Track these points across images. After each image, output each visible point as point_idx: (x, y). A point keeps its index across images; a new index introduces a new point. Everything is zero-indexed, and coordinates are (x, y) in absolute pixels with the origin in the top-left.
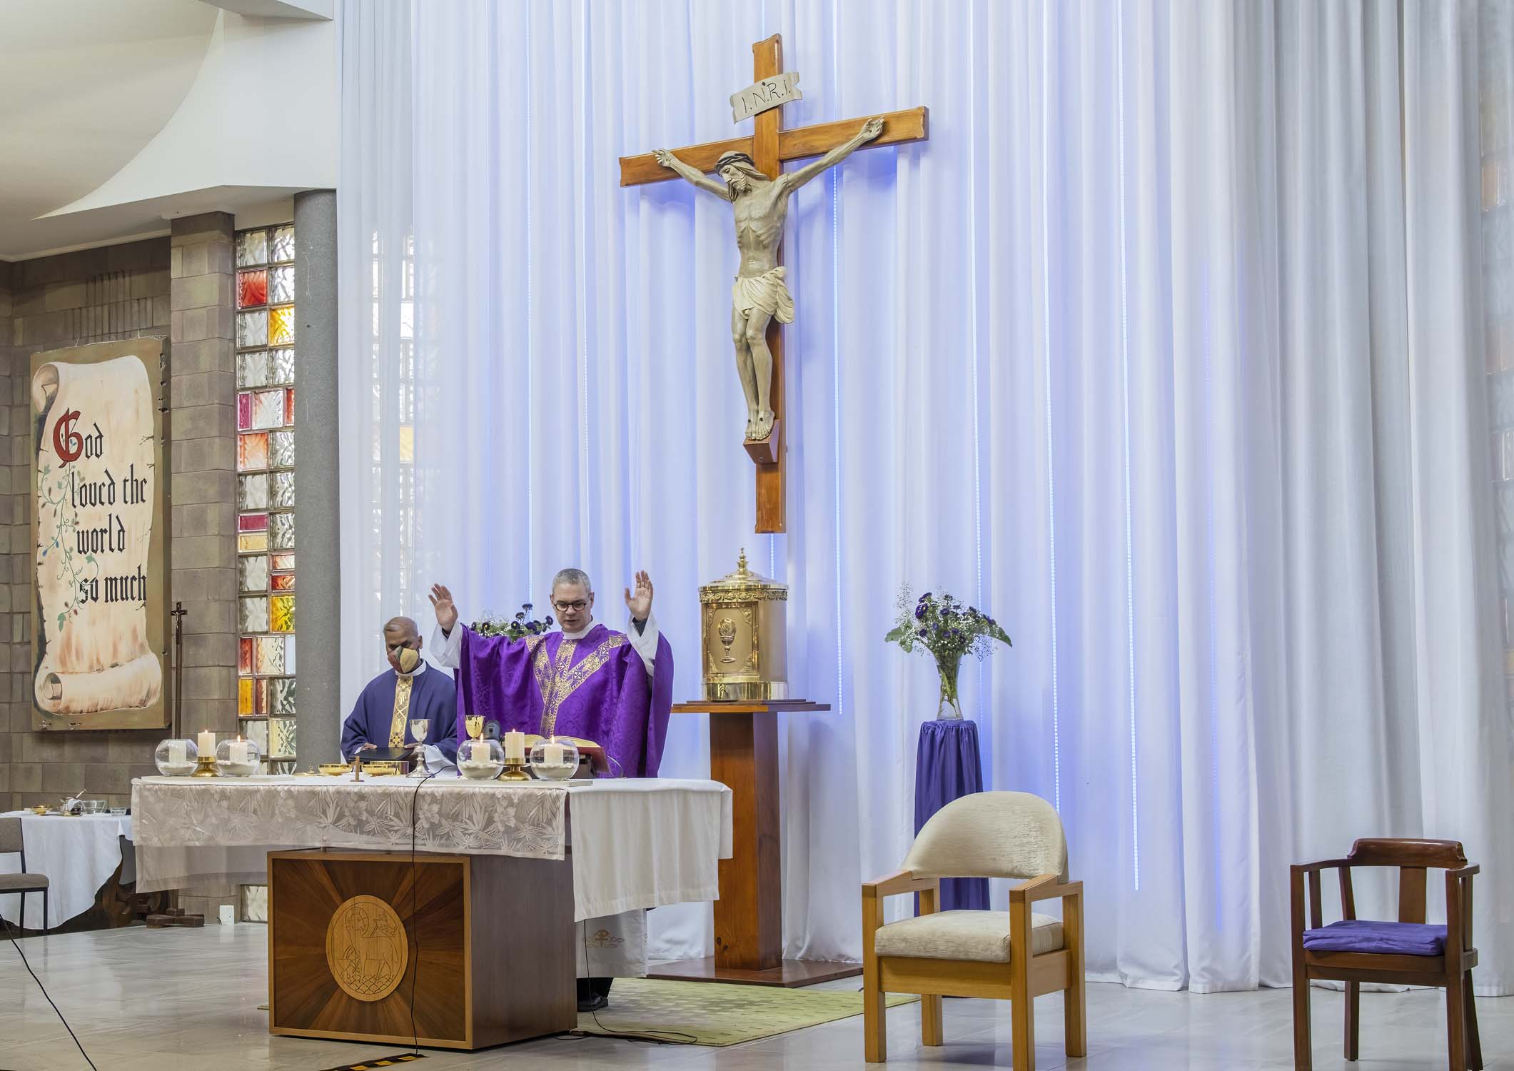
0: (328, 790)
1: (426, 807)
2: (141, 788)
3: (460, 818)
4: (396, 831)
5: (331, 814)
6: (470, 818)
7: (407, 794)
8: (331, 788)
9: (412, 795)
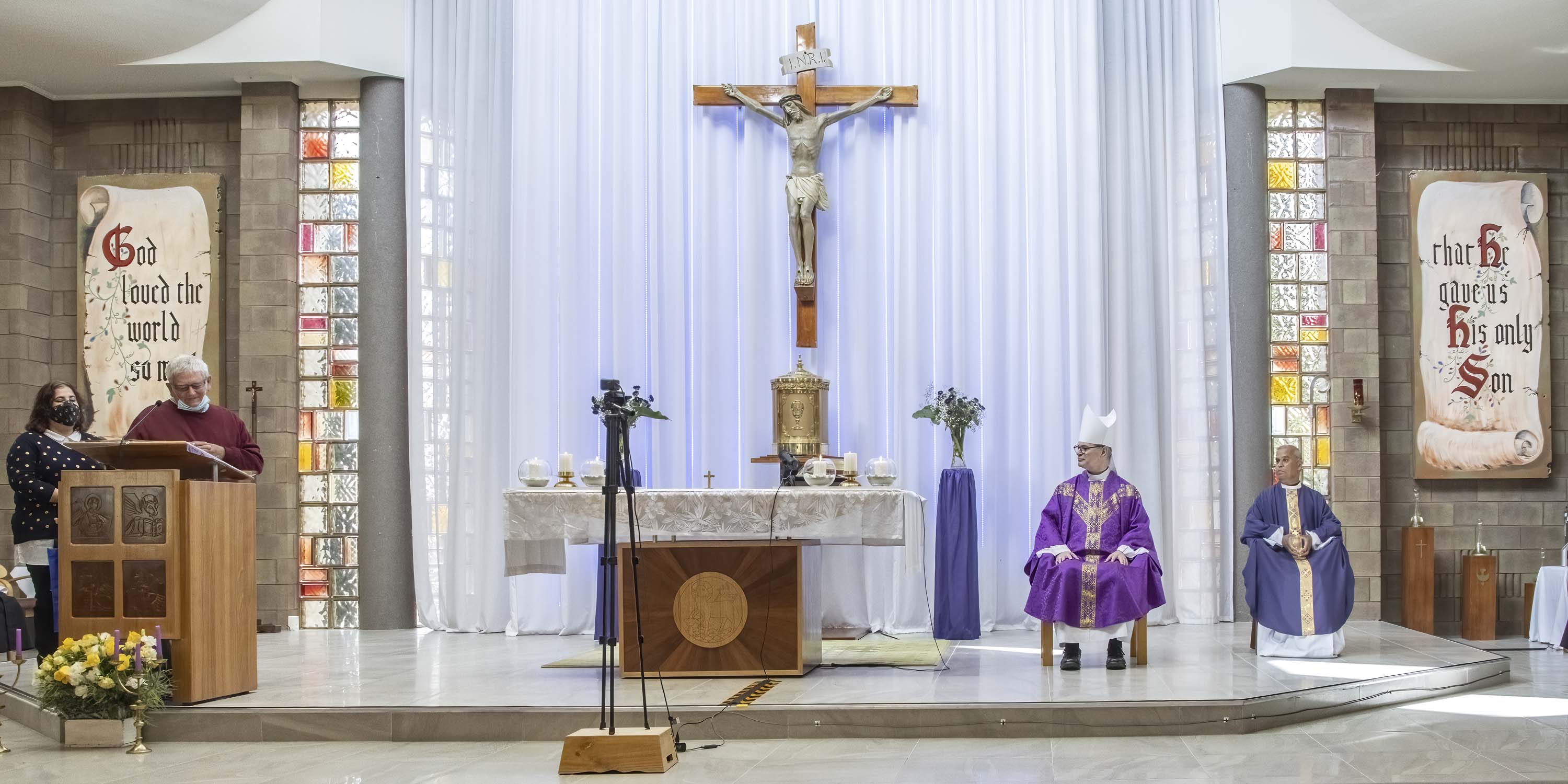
0: (696, 495)
1: (784, 505)
2: (510, 496)
3: (814, 512)
4: (757, 523)
5: (700, 511)
6: (824, 512)
7: (767, 496)
8: (698, 494)
9: (772, 498)
